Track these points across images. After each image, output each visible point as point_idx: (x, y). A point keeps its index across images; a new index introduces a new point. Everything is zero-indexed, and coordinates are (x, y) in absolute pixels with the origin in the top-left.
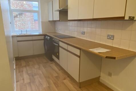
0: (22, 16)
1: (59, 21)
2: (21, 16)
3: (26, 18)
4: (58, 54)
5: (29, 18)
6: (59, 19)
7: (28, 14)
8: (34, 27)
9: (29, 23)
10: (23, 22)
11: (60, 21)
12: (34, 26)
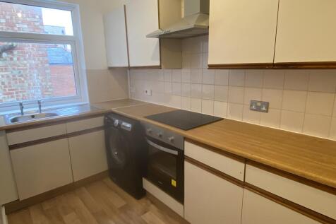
0: (13, 55)
1: (160, 67)
2: (11, 56)
3: (25, 59)
4: (174, 183)
5: (34, 59)
6: (158, 63)
7: (29, 47)
8: (49, 84)
9: (35, 75)
10: (15, 72)
11: (163, 67)
12: (50, 82)
